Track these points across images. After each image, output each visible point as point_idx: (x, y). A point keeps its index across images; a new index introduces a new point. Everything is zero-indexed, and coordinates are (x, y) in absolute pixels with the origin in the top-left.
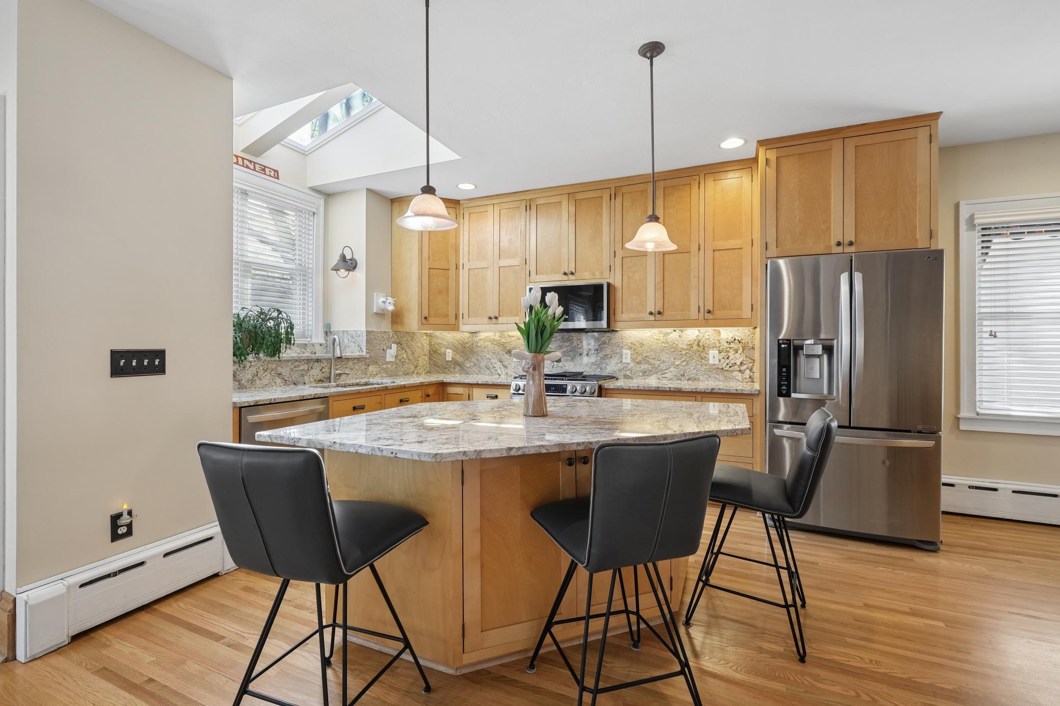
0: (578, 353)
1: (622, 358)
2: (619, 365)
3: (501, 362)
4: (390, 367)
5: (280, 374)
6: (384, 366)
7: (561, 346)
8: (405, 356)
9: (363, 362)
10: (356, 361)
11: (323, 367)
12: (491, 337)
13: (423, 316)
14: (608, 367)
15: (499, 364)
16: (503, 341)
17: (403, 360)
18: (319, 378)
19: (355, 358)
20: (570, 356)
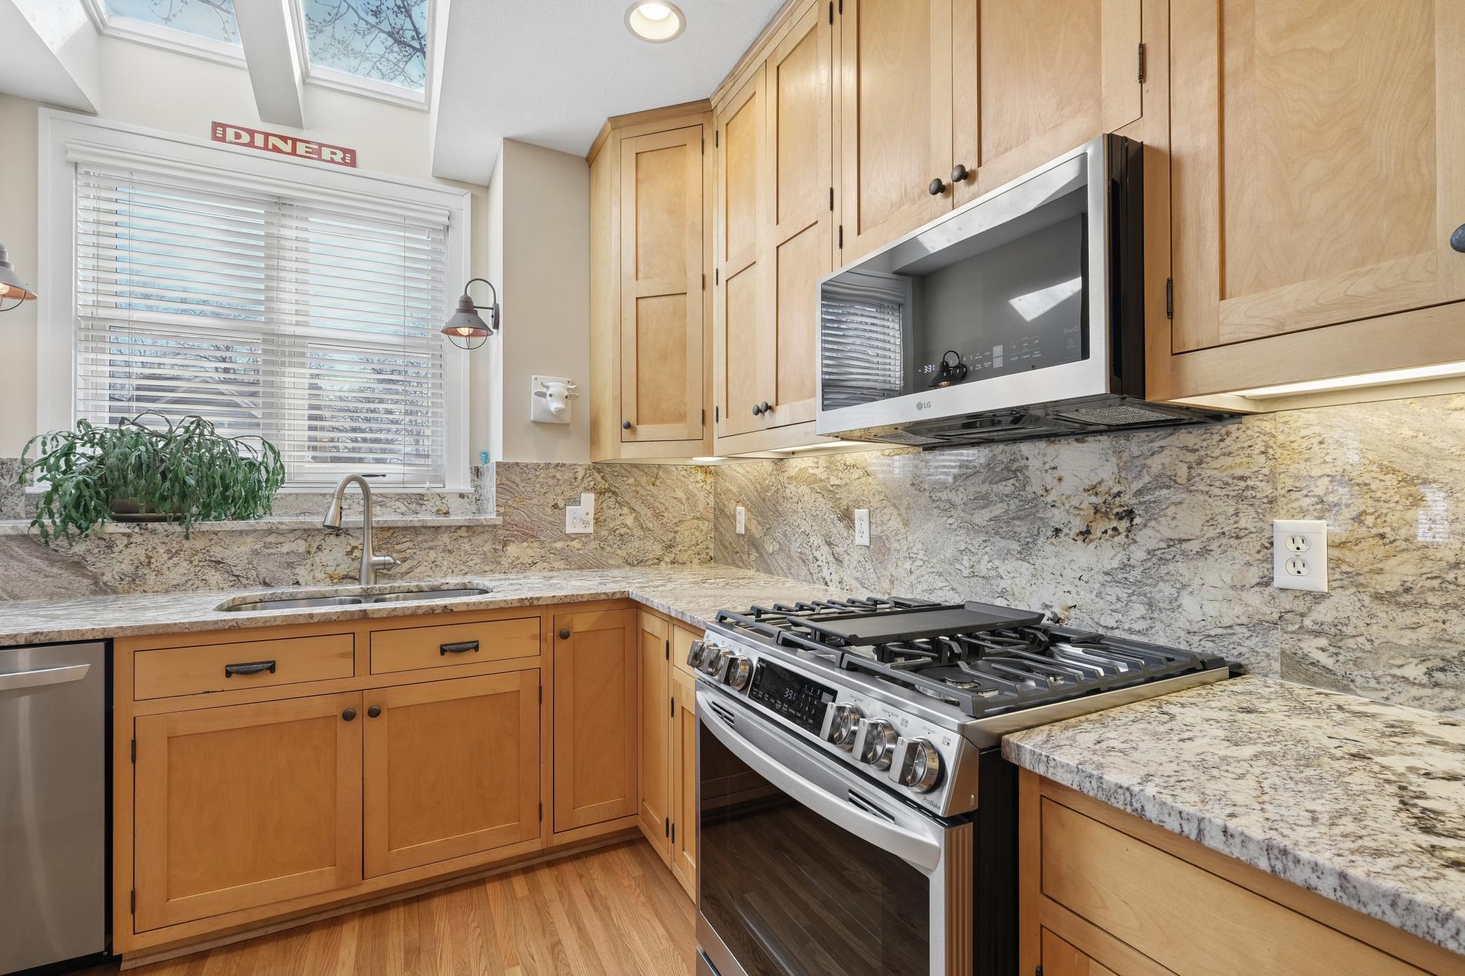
0: (1046, 525)
1: (1270, 559)
2: (1255, 599)
3: (829, 544)
4: (579, 546)
5: (218, 562)
6: (559, 545)
7: (986, 497)
8: (629, 521)
9: (486, 536)
10: (463, 533)
11: (355, 548)
12: (811, 471)
13: (624, 422)
14: (1187, 600)
15: (825, 548)
16: (834, 481)
17: (623, 531)
18: (342, 571)
19: (460, 527)
20: (1014, 536)
